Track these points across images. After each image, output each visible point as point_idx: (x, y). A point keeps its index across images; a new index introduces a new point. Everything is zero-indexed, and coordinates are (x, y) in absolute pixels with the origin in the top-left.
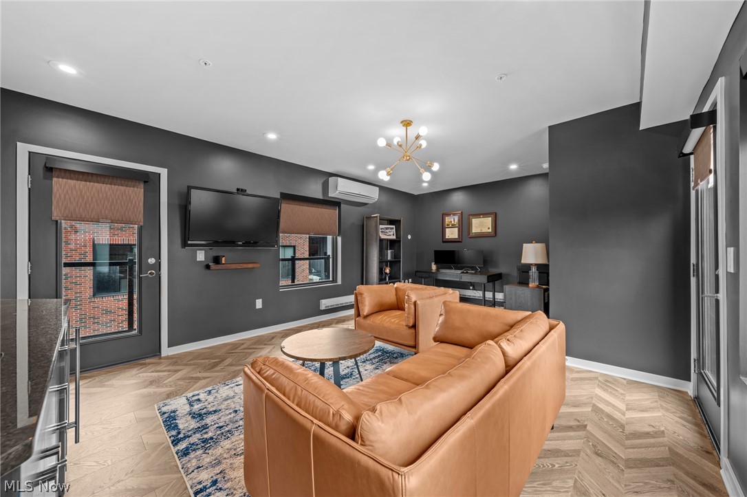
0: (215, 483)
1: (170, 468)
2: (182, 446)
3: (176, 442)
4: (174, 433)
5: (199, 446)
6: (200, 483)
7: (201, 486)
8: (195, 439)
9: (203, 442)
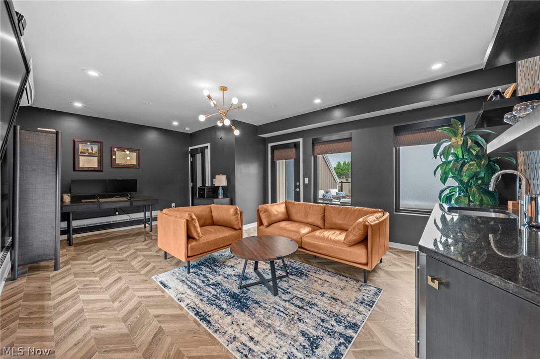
0: (362, 303)
1: (366, 330)
2: (350, 332)
3: (349, 339)
4: (342, 347)
5: (345, 322)
6: (366, 308)
7: (367, 306)
8: (340, 329)
9: (341, 322)
